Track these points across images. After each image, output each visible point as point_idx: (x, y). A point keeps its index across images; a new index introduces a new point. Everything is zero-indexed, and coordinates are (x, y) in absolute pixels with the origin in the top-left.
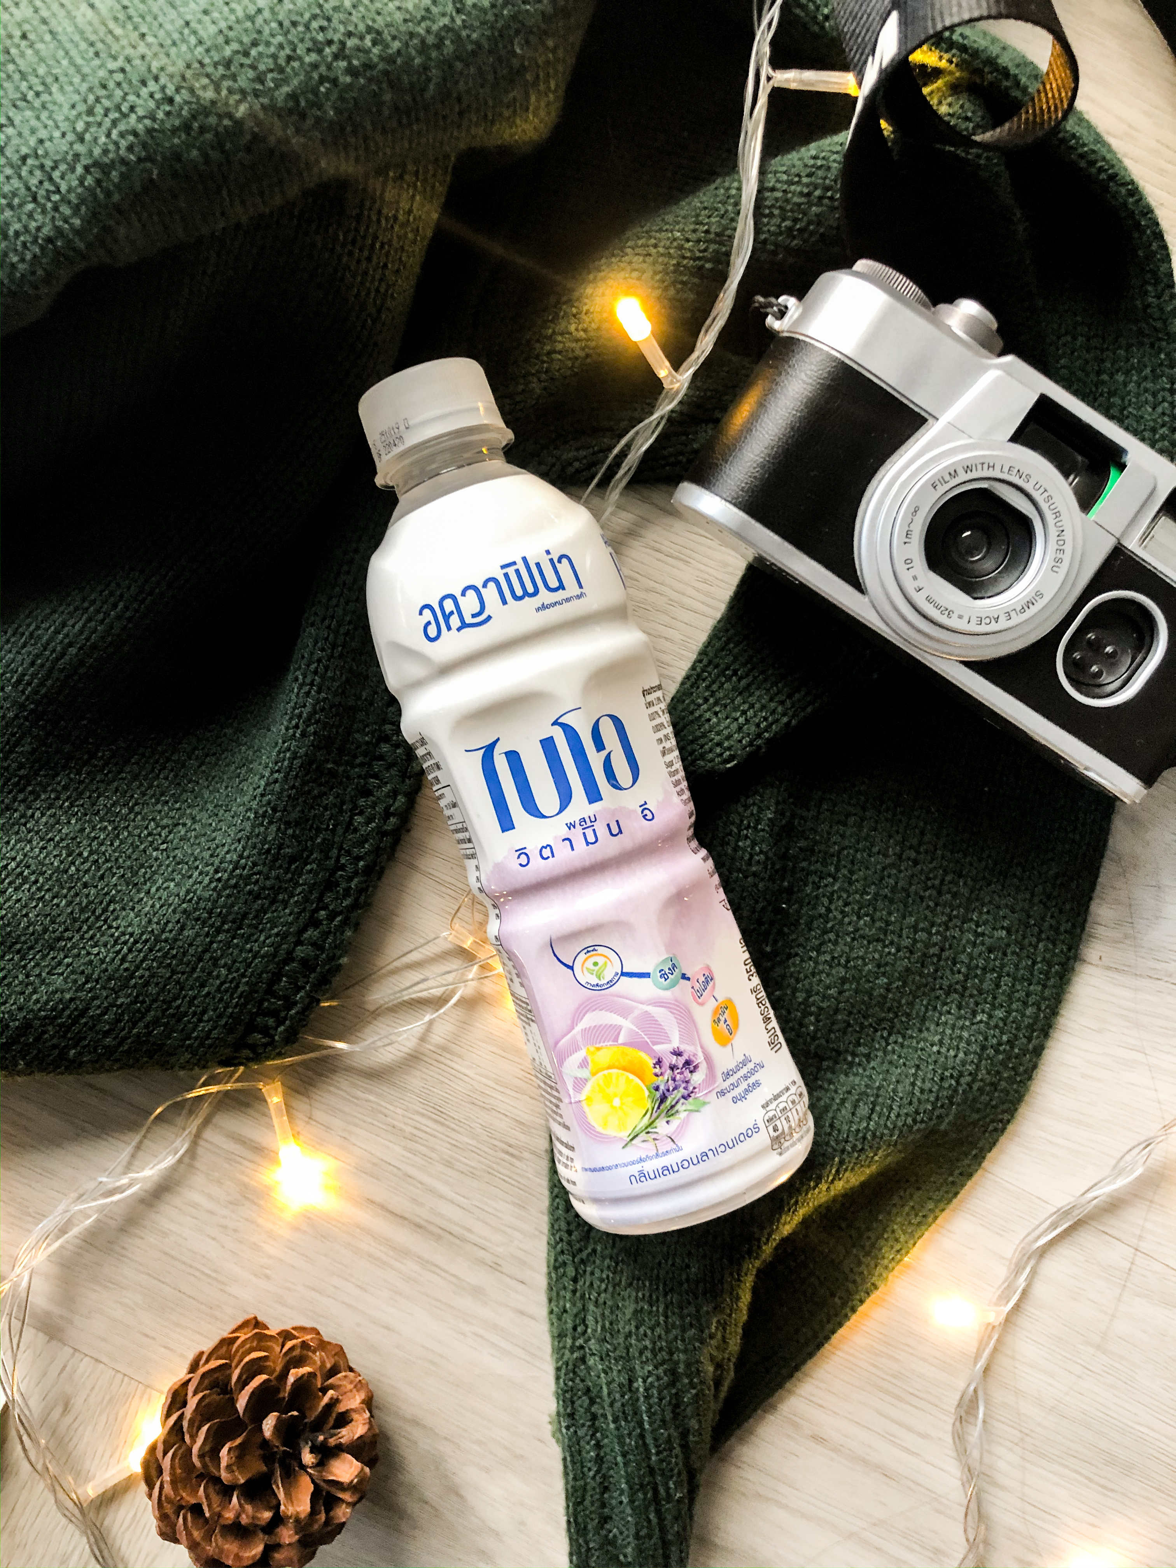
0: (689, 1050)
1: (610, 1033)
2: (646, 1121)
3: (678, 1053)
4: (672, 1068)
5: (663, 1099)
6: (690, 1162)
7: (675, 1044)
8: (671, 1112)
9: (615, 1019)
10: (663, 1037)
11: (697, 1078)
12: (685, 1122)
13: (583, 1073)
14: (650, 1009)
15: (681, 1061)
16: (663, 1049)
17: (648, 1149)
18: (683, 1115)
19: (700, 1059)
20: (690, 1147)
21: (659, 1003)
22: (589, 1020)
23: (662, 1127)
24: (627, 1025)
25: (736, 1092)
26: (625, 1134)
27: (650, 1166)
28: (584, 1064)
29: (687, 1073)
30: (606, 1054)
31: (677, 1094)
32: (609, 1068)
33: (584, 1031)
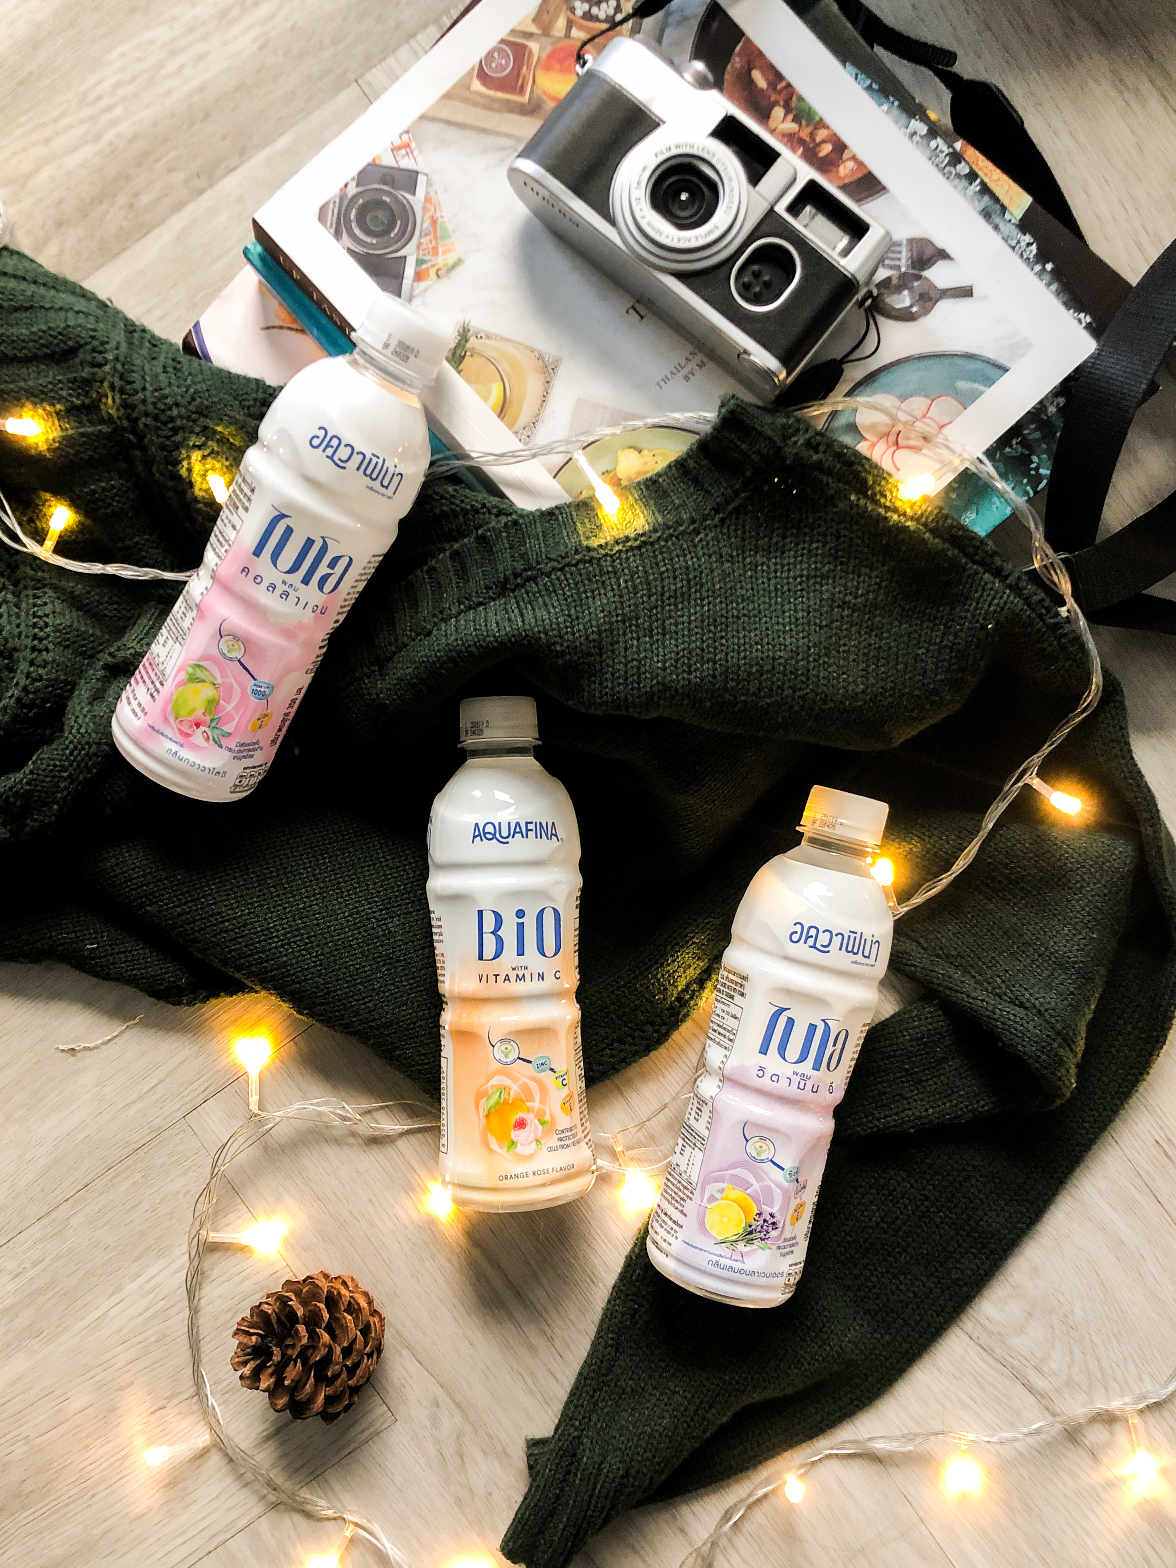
0: (778, 1217)
1: (743, 1184)
2: (734, 1238)
3: (772, 1216)
4: (765, 1221)
5: (751, 1233)
6: (745, 1272)
7: (774, 1211)
8: (750, 1242)
9: (753, 1180)
10: (771, 1204)
11: (774, 1234)
12: (754, 1251)
13: (718, 1195)
14: (773, 1186)
15: (771, 1220)
16: (766, 1209)
17: (727, 1252)
18: (754, 1247)
19: (780, 1225)
20: (750, 1264)
21: (779, 1186)
22: (738, 1172)
23: (741, 1246)
24: (756, 1185)
25: (784, 1251)
26: (720, 1238)
27: (723, 1261)
28: (722, 1191)
29: (770, 1229)
30: (736, 1193)
31: (759, 1235)
32: (733, 1201)
33: (732, 1175)
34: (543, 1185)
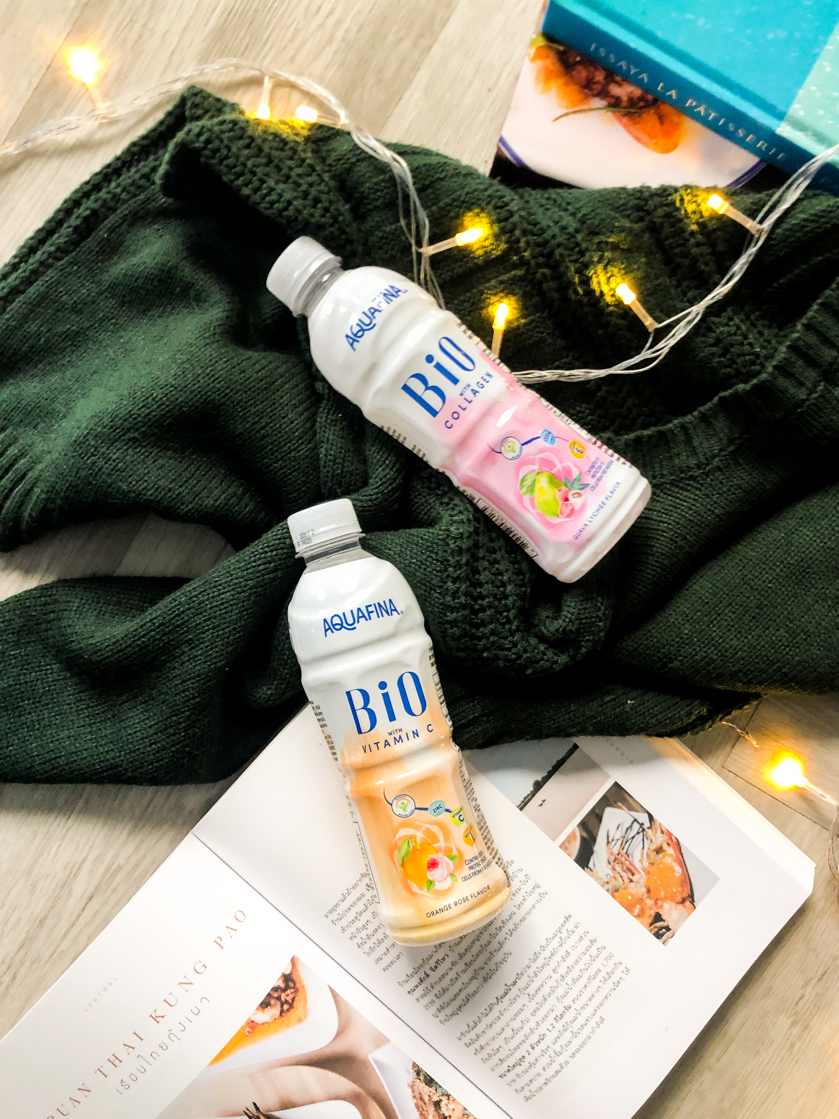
34: (467, 911)
